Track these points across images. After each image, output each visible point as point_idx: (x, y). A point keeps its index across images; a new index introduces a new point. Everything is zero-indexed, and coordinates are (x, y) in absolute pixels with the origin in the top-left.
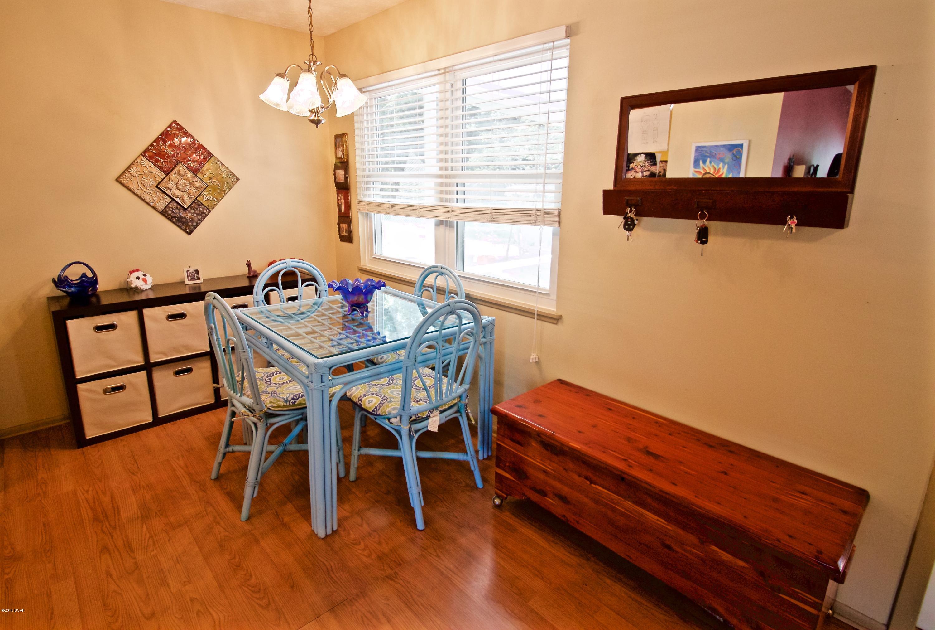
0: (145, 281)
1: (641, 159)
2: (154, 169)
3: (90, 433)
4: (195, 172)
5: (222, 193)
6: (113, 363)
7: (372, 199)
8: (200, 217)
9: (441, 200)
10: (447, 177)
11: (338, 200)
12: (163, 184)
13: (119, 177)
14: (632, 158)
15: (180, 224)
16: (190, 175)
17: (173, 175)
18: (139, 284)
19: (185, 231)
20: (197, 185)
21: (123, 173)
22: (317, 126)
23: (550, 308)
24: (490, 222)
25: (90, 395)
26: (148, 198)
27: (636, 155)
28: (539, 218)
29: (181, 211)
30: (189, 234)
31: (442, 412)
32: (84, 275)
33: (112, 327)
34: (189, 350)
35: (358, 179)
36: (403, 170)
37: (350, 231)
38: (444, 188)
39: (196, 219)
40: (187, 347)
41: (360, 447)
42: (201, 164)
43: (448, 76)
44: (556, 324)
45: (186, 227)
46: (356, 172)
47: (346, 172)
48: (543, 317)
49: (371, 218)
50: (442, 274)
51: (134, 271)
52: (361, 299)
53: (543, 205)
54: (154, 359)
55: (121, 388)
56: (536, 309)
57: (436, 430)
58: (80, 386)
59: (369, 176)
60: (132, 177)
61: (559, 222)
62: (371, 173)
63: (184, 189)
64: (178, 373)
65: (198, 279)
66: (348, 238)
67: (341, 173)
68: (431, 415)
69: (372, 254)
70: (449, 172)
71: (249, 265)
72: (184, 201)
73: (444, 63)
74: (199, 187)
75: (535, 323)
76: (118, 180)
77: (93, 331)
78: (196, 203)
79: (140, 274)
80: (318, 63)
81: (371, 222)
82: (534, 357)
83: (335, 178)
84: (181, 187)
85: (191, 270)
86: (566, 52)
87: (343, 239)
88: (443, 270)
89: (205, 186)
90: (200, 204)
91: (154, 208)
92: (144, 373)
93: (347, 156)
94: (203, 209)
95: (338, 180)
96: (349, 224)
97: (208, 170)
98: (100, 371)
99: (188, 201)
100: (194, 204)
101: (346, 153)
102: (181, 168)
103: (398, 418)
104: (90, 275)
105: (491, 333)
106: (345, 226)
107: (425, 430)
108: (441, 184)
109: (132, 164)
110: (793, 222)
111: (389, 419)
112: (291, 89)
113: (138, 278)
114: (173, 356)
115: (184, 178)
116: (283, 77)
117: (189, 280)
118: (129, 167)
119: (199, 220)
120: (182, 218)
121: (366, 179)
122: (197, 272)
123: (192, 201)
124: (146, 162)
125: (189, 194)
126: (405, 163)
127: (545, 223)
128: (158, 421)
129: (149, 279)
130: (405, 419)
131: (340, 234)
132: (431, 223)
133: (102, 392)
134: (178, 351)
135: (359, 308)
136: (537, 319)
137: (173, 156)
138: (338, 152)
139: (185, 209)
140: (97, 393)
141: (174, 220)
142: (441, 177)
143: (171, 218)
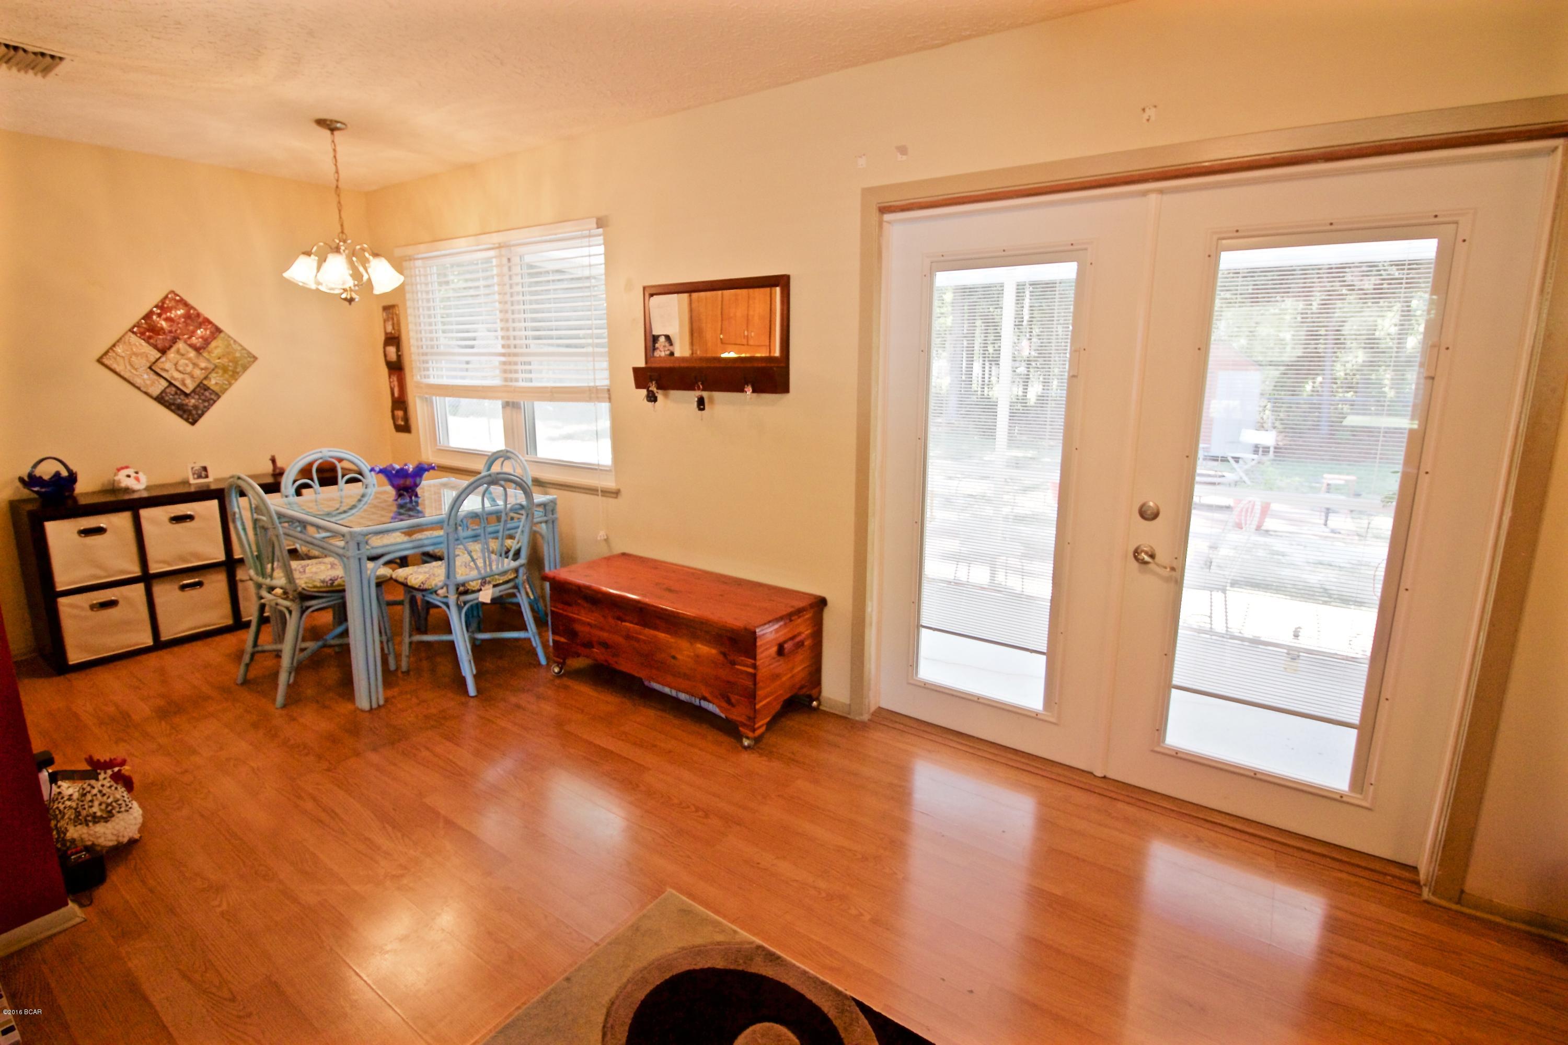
0: (137, 479)
1: (662, 339)
2: (145, 347)
3: (74, 657)
4: (198, 350)
5: (235, 375)
6: (102, 573)
7: (432, 381)
8: (206, 404)
9: (506, 380)
10: (509, 355)
11: (390, 382)
12: (159, 364)
13: (101, 357)
14: (655, 339)
15: (180, 412)
16: (192, 354)
17: (171, 354)
18: (131, 483)
19: (187, 420)
20: (203, 365)
21: (106, 353)
22: (350, 304)
23: (610, 483)
24: (551, 400)
25: (75, 612)
26: (138, 381)
27: (659, 336)
28: (593, 395)
29: (182, 397)
30: (193, 423)
31: (495, 586)
32: (57, 474)
33: (100, 531)
34: (199, 559)
35: (414, 357)
36: (472, 347)
37: (406, 419)
38: (508, 367)
39: (201, 406)
40: (197, 556)
41: (410, 636)
42: (207, 341)
43: (503, 251)
44: (616, 498)
45: (189, 415)
46: (410, 349)
47: (398, 349)
48: (606, 493)
49: (432, 402)
50: (508, 458)
51: (122, 468)
52: (409, 482)
53: (595, 382)
54: (154, 568)
55: (112, 604)
56: (599, 486)
57: (488, 601)
58: (62, 601)
59: (426, 354)
60: (118, 358)
61: (610, 399)
62: (429, 350)
63: (185, 370)
64: (183, 588)
65: (207, 477)
66: (404, 427)
67: (392, 350)
68: (483, 588)
69: (436, 445)
70: (513, 350)
71: (273, 460)
72: (184, 385)
73: (496, 238)
74: (205, 369)
75: (599, 499)
76: (100, 361)
77: (76, 536)
78: (202, 388)
79: (130, 471)
80: (349, 241)
81: (432, 408)
82: (602, 535)
83: (385, 355)
84: (181, 368)
85: (198, 466)
86: (600, 240)
87: (399, 429)
88: (509, 454)
89: (212, 366)
90: (207, 388)
91: (146, 393)
92: (140, 587)
93: (399, 331)
94: (211, 394)
95: (389, 359)
96: (406, 411)
97: (216, 347)
98: (86, 582)
99: (190, 386)
100: (198, 389)
101: (397, 325)
102: (180, 345)
103: (445, 589)
104: (65, 473)
105: (553, 511)
106: (400, 413)
107: (476, 602)
108: (504, 363)
109: (118, 341)
110: (749, 389)
111: (436, 592)
112: (319, 268)
113: (129, 476)
114: (178, 565)
115: (185, 357)
116: (310, 255)
117: (194, 479)
118: (114, 345)
119: (205, 407)
120: (183, 405)
121: (422, 358)
122: (205, 469)
123: (195, 385)
124: (134, 339)
125: (192, 377)
126: (474, 339)
127: (599, 399)
128: (159, 645)
129: (141, 476)
130: (452, 589)
131: (394, 423)
132: (499, 404)
133: (88, 608)
134: (185, 560)
135: (407, 492)
136: (602, 496)
137: (171, 332)
138: (387, 325)
139: (186, 395)
140: (82, 608)
141: (173, 407)
142: (503, 355)
143: (168, 405)
